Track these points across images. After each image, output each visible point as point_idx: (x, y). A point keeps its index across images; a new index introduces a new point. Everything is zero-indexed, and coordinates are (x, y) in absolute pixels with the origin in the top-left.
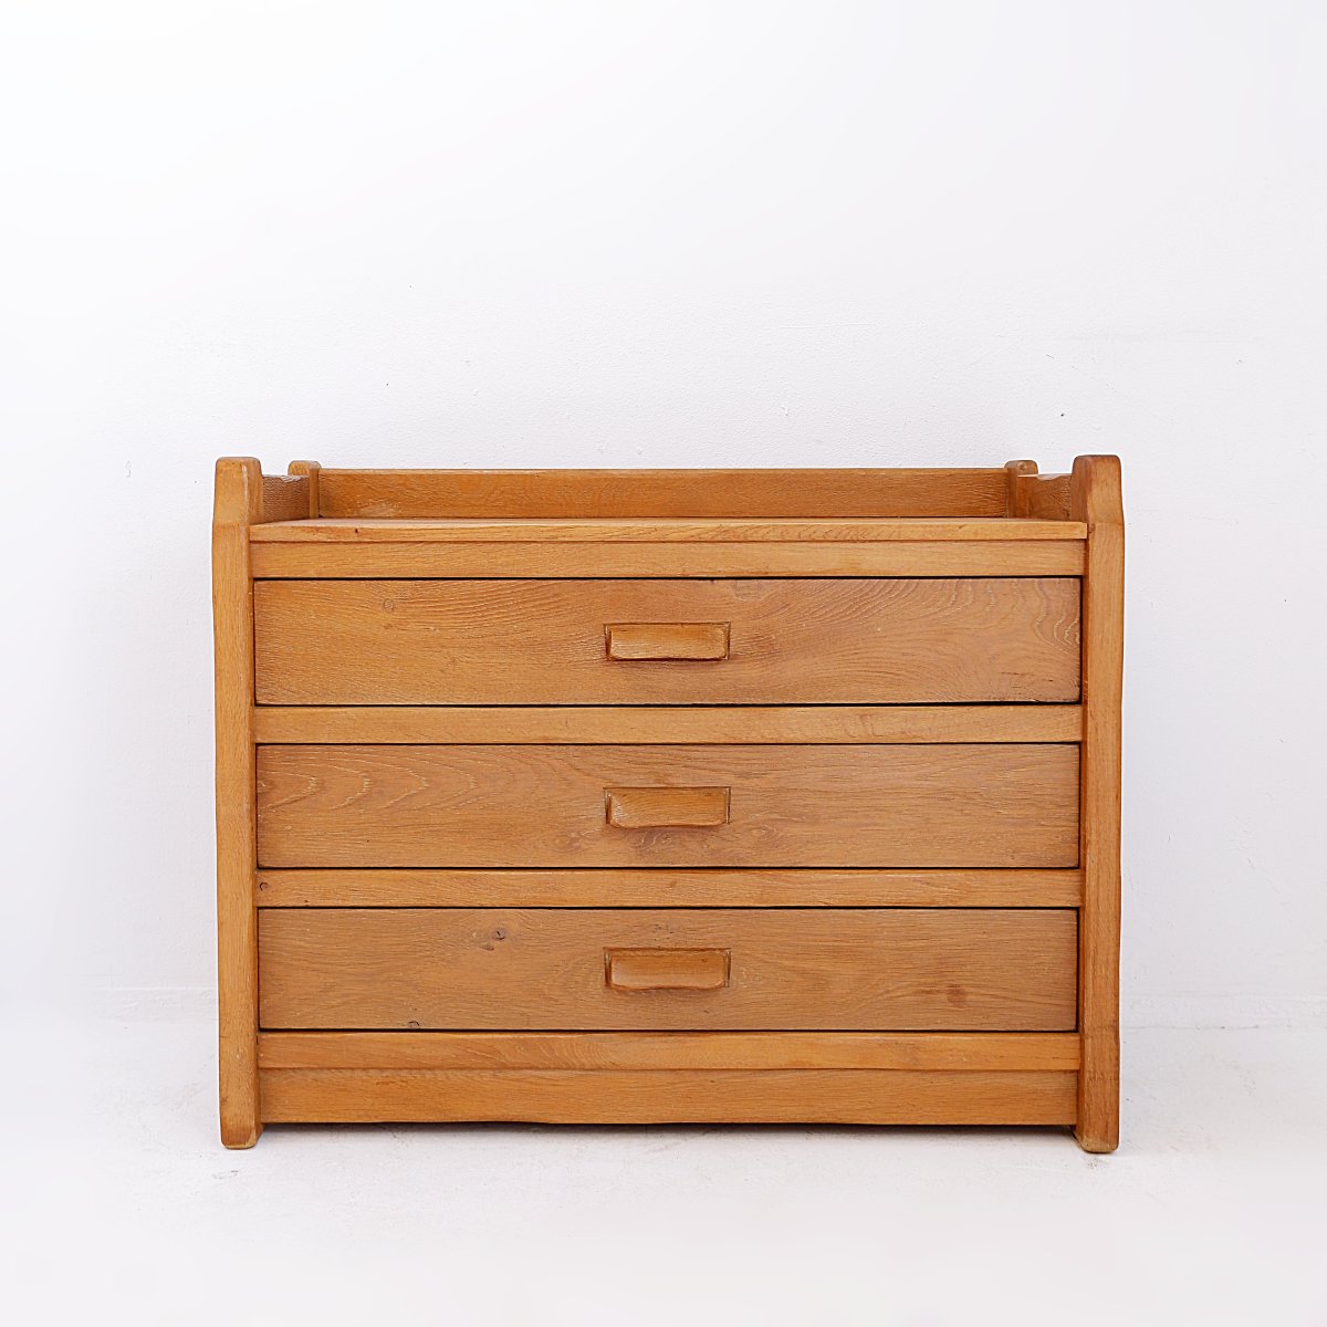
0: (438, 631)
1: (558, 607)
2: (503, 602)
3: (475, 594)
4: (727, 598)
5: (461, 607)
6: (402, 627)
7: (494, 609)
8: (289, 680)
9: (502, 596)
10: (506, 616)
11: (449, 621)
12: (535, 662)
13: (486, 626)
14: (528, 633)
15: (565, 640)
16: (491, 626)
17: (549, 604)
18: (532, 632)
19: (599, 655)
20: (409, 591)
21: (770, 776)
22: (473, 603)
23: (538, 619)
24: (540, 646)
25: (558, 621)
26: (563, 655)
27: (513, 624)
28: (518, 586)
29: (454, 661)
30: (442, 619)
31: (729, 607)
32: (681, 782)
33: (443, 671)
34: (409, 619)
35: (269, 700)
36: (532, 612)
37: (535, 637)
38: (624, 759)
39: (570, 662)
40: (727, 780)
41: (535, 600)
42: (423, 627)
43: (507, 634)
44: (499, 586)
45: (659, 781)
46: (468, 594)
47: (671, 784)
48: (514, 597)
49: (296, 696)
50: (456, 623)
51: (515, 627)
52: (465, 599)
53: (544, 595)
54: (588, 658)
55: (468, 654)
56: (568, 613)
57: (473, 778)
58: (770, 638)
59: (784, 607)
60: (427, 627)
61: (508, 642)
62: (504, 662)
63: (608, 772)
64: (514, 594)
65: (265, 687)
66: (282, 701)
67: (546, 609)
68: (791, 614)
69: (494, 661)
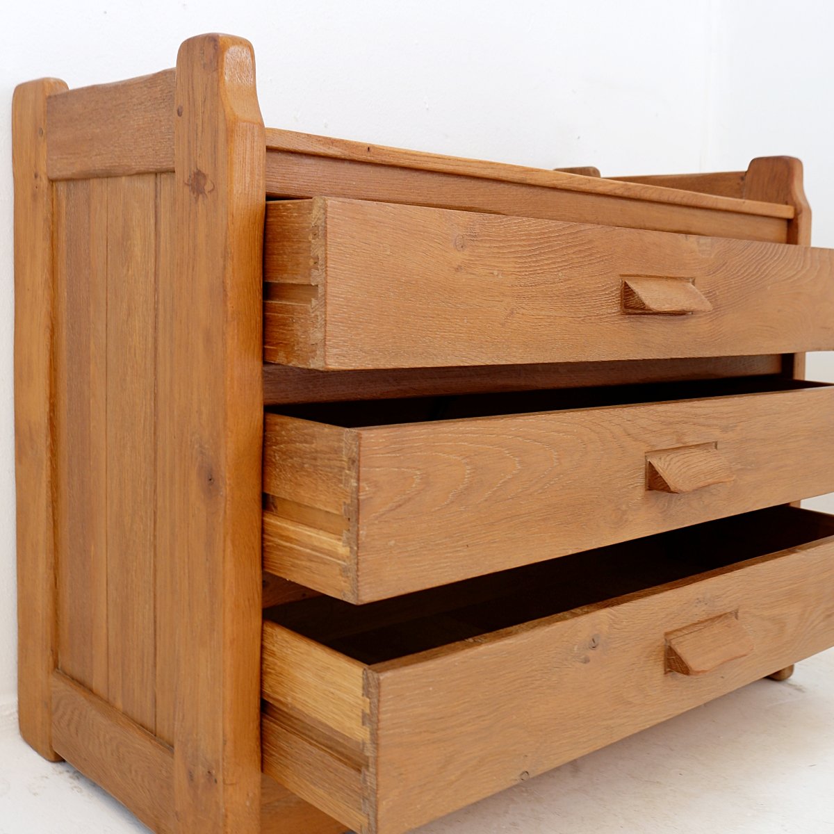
0: (500, 277)
1: (591, 255)
2: (552, 246)
3: (531, 235)
6: (470, 270)
7: (545, 253)
8: (362, 336)
9: (551, 239)
10: (554, 263)
11: (510, 265)
12: (573, 315)
13: (538, 273)
14: (570, 282)
15: (595, 291)
16: (542, 273)
17: (584, 251)
18: (572, 281)
19: (616, 309)
20: (478, 226)
21: (738, 428)
22: (529, 246)
23: (577, 267)
24: (577, 297)
25: (590, 270)
26: (593, 307)
27: (559, 271)
28: (563, 228)
29: (512, 313)
30: (504, 262)
31: (694, 263)
32: (691, 440)
33: (503, 325)
34: (477, 260)
35: (341, 364)
36: (572, 259)
37: (574, 287)
38: (659, 421)
39: (597, 316)
40: (716, 434)
41: (575, 246)
42: (488, 271)
43: (554, 283)
44: (550, 227)
45: (678, 441)
46: (526, 235)
47: (686, 443)
48: (560, 240)
49: (369, 358)
50: (516, 268)
51: (560, 274)
52: (524, 240)
53: (582, 240)
54: (609, 311)
55: (524, 305)
56: (598, 262)
57: (556, 453)
58: (715, 294)
59: (724, 265)
60: (491, 271)
61: (554, 292)
62: (551, 314)
63: (648, 435)
64: (560, 238)
65: (336, 346)
66: (354, 364)
67: (582, 256)
68: (727, 271)
69: (543, 313)
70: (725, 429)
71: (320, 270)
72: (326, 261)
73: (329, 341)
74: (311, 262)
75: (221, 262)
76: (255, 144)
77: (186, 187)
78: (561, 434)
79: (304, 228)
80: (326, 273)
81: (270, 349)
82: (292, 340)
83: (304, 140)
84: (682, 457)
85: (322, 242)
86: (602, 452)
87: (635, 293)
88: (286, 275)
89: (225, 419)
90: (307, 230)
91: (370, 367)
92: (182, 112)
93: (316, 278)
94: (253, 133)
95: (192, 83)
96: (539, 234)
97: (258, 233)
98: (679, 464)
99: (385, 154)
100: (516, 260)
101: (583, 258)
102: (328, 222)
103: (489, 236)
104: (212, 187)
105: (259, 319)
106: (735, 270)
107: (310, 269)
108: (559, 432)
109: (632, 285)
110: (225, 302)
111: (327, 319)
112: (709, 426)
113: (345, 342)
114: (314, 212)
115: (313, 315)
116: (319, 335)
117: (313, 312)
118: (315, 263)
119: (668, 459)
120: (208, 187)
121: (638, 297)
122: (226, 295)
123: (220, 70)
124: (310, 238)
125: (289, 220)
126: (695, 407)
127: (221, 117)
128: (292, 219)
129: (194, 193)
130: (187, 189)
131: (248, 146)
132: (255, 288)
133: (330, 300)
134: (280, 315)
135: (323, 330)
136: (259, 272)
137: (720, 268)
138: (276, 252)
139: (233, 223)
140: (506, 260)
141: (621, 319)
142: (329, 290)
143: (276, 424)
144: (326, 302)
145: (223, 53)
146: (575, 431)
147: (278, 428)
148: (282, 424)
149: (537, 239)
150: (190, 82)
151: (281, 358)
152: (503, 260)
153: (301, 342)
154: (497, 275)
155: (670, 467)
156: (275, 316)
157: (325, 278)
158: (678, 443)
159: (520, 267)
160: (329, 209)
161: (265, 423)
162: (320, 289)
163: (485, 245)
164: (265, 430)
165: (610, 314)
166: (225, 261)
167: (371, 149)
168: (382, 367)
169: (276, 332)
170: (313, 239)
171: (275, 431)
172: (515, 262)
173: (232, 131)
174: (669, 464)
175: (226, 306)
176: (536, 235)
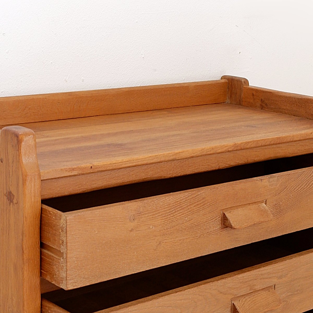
0: (154, 228)
1: (204, 205)
2: (182, 207)
3: (170, 204)
4: (266, 188)
5: (164, 212)
6: (138, 229)
7: (178, 211)
8: (84, 272)
9: (181, 203)
10: (183, 214)
11: (159, 221)
12: (194, 236)
13: (174, 221)
14: (191, 221)
15: (206, 221)
16: (176, 221)
17: (200, 204)
18: (193, 220)
19: (219, 227)
20: (142, 208)
21: (289, 275)
22: (169, 210)
23: (196, 213)
24: (196, 227)
25: (203, 212)
26: (205, 230)
27: (186, 217)
28: (188, 196)
29: (160, 243)
30: (156, 221)
31: (267, 192)
32: (259, 287)
33: (155, 250)
34: (141, 224)
35: (74, 286)
36: (193, 209)
37: (194, 223)
38: (239, 282)
39: (207, 233)
40: (275, 281)
41: (195, 203)
42: (147, 227)
43: (183, 223)
44: (181, 198)
45: (250, 289)
46: (167, 205)
47: (255, 289)
48: (186, 203)
49: (87, 281)
50: (162, 222)
51: (186, 218)
52: (166, 208)
53: (199, 199)
54: (214, 229)
55: (166, 238)
56: (208, 207)
57: (180, 310)
58: (280, 204)
59: (285, 188)
60: (149, 227)
61: (183, 228)
62: (181, 238)
63: (233, 290)
64: (186, 201)
65: (72, 279)
66: (80, 285)
67: (199, 206)
68: (288, 191)
69: (177, 239)
70: (280, 277)
71: (64, 247)
72: (67, 244)
73: (69, 277)
74: (61, 242)
75: (21, 237)
76: (36, 183)
77: (5, 196)
78: (182, 301)
79: (58, 225)
80: (67, 249)
81: (43, 273)
82: (53, 272)
83: (60, 172)
84: (253, 297)
85: (65, 235)
86: (205, 304)
87: (228, 219)
88: (50, 243)
89: (24, 306)
90: (59, 227)
91: (88, 284)
92: (3, 161)
93: (63, 249)
94: (35, 179)
95: (7, 151)
96: (175, 203)
97: (38, 222)
98: (249, 302)
99: (100, 167)
100: (162, 218)
101: (199, 207)
102: (67, 227)
103: (148, 211)
104: (17, 202)
105: (39, 260)
106: (293, 189)
107: (60, 245)
108: (181, 300)
109: (227, 215)
110: (23, 255)
111: (68, 268)
112: (270, 278)
113: (76, 276)
114: (62, 220)
115: (62, 265)
116: (64, 275)
117: (61, 264)
118: (62, 243)
119: (244, 300)
120: (15, 201)
121: (229, 222)
122: (23, 252)
123: (20, 151)
124: (60, 231)
125: (51, 219)
126: (261, 271)
127: (20, 173)
128: (52, 219)
129: (8, 201)
130: (5, 198)
131: (33, 185)
132: (36, 246)
133: (69, 260)
134: (48, 259)
135: (66, 273)
136: (39, 239)
137: (283, 190)
138: (45, 230)
139: (26, 221)
140: (157, 220)
141: (221, 231)
142: (68, 256)
143: (46, 306)
144: (67, 261)
145: (21, 143)
146: (190, 297)
147: (47, 308)
148: (49, 307)
149: (173, 206)
150: (6, 150)
151: (48, 278)
152: (155, 220)
153: (57, 275)
154: (152, 228)
155: (244, 305)
156: (45, 259)
157: (67, 251)
158: (251, 290)
159: (164, 221)
160: (68, 221)
161: (41, 305)
162: (65, 255)
163: (145, 216)
164: (41, 308)
165: (215, 230)
166: (22, 237)
167: (92, 167)
168: (93, 283)
169: (46, 266)
170: (61, 232)
171: (46, 309)
172: (162, 220)
173: (26, 180)
174: (244, 304)
175: (23, 256)
176: (173, 203)
